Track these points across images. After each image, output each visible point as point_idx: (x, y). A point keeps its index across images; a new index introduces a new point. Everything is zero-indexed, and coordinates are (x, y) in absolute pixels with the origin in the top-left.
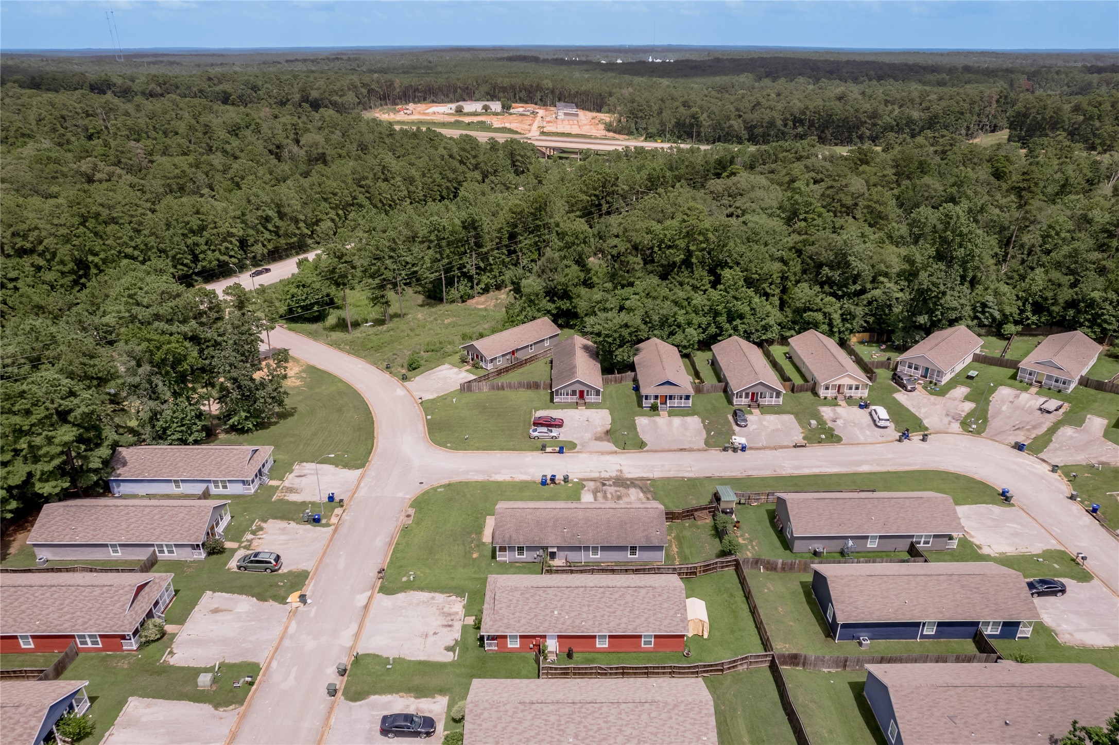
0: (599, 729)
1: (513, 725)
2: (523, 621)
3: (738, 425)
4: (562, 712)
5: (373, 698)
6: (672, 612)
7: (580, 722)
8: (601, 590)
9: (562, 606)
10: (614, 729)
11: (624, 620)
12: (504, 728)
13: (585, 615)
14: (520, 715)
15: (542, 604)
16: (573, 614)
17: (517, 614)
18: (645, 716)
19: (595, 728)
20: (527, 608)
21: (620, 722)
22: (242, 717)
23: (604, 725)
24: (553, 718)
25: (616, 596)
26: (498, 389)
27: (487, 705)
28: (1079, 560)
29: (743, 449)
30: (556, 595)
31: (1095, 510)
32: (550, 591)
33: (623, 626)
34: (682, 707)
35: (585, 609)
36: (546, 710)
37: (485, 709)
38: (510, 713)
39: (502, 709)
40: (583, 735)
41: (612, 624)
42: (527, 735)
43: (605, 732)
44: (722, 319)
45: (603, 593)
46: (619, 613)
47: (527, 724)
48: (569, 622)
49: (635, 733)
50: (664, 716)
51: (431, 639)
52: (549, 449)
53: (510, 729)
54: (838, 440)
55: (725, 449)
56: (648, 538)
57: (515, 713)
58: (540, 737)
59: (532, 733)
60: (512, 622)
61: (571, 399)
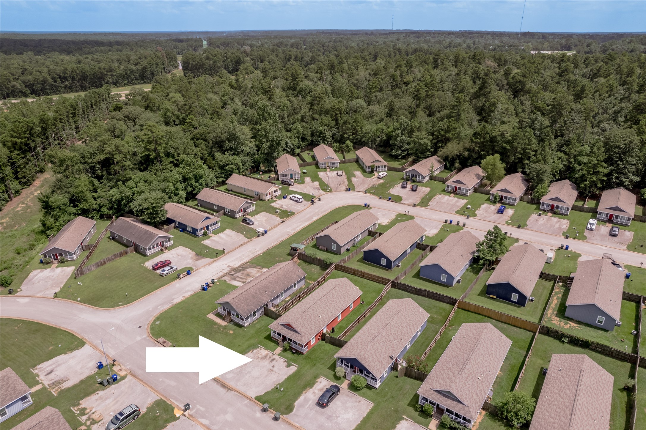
0: (397, 331)
1: (377, 352)
2: (313, 328)
3: (250, 225)
4: (383, 335)
5: (296, 403)
6: (352, 289)
7: (391, 334)
8: (325, 297)
9: (319, 312)
10: (400, 328)
11: (342, 302)
12: (376, 355)
13: (329, 310)
14: (375, 347)
15: (312, 317)
16: (326, 312)
17: (308, 327)
18: (402, 317)
19: (396, 332)
20: (309, 322)
21: (399, 324)
23: (397, 329)
24: (384, 339)
25: (331, 296)
27: (363, 353)
28: (407, 213)
29: (266, 232)
30: (313, 310)
31: (390, 199)
32: (309, 310)
33: (344, 305)
34: (407, 306)
35: (327, 308)
36: (379, 338)
37: (364, 354)
38: (372, 349)
39: (368, 349)
40: (396, 337)
41: (340, 307)
42: (383, 351)
43: (399, 331)
44: (193, 182)
45: (326, 298)
46: (338, 301)
47: (380, 348)
48: (327, 316)
49: (406, 324)
50: (406, 313)
51: (275, 369)
52: (181, 276)
53: (378, 354)
54: (293, 213)
55: (258, 236)
56: (298, 276)
57: (373, 347)
58: (387, 348)
59: (384, 349)
60: (310, 332)
61: (157, 249)
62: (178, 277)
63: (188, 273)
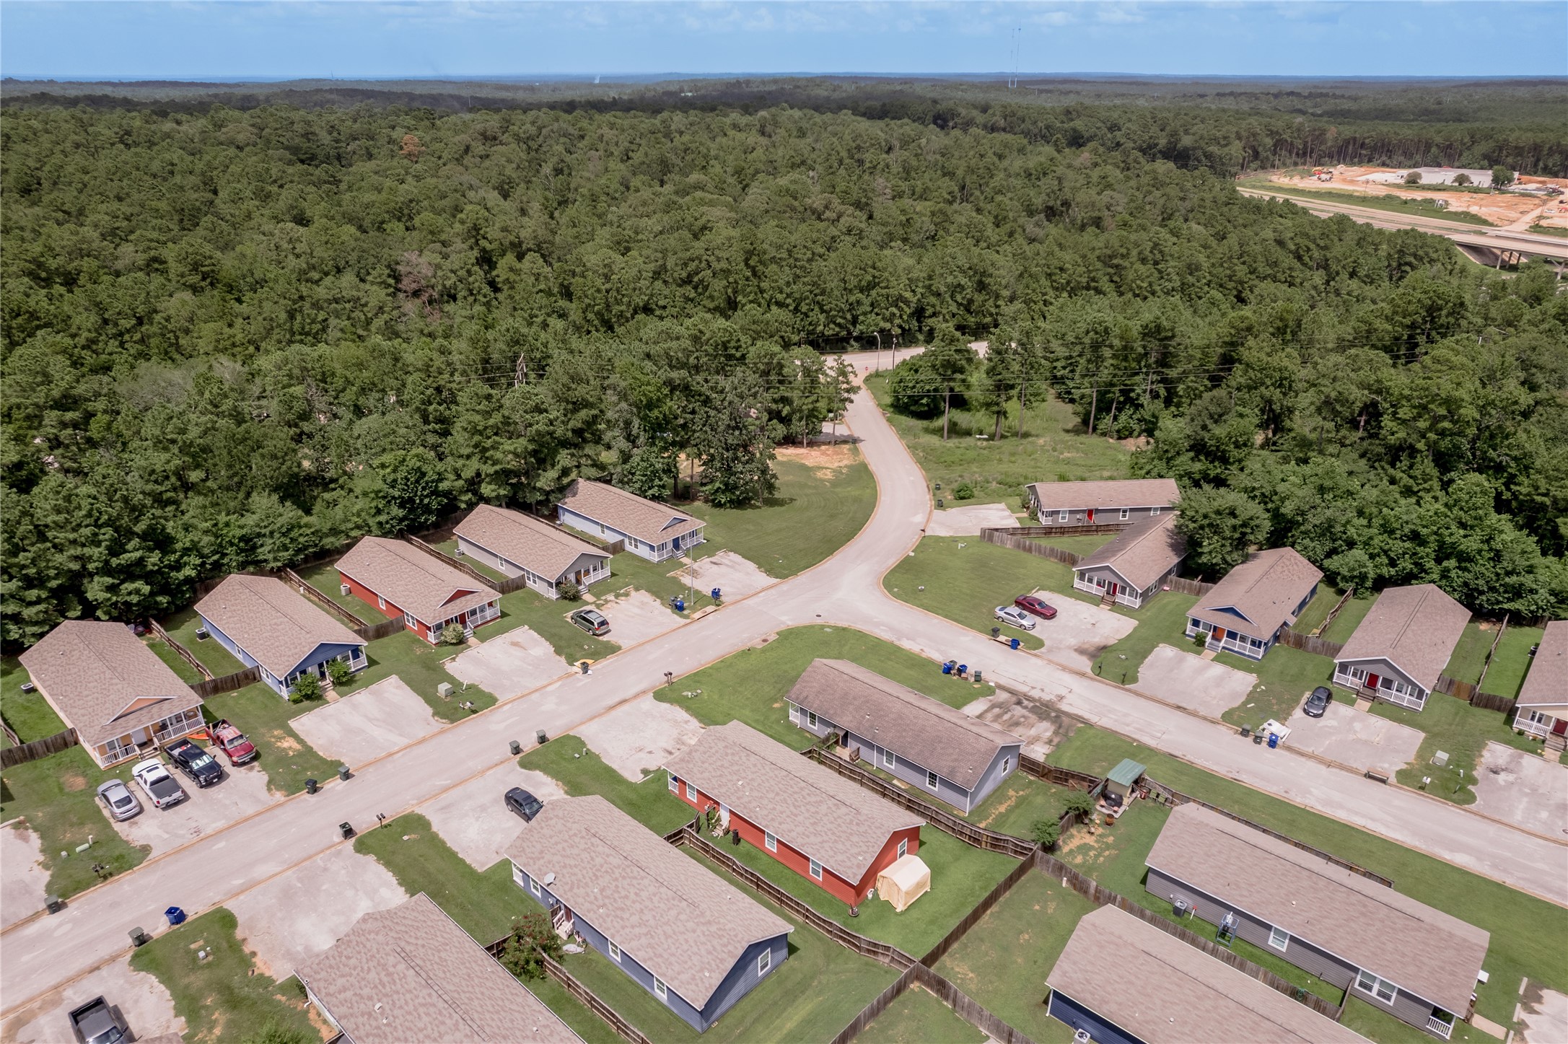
0: (626, 897)
1: (565, 845)
2: (706, 775)
3: (1306, 710)
4: (611, 859)
5: (537, 773)
6: (855, 850)
7: (616, 879)
8: (803, 784)
9: (752, 780)
10: (637, 906)
11: (800, 829)
12: (556, 844)
13: (765, 802)
14: (577, 840)
15: (736, 768)
16: (755, 794)
17: (706, 765)
18: (673, 912)
19: (623, 893)
20: (719, 763)
21: (648, 903)
22: (442, 732)
23: (632, 896)
24: (599, 860)
25: (813, 799)
26: (1024, 549)
27: (560, 814)
29: (1272, 744)
30: (755, 765)
32: (753, 758)
33: (793, 834)
34: (714, 928)
35: (771, 795)
36: (600, 849)
37: (557, 816)
38: (571, 833)
39: (569, 825)
40: (608, 892)
41: (784, 826)
42: (568, 861)
43: (628, 903)
45: (802, 789)
46: (800, 818)
47: (575, 851)
48: (746, 799)
49: (652, 922)
50: (690, 925)
51: (642, 755)
52: (1002, 638)
53: (559, 847)
54: (1466, 799)
55: (1245, 733)
56: (953, 771)
57: (575, 835)
58: (576, 870)
59: (573, 862)
60: (695, 770)
61: (1094, 589)
62: (995, 632)
63: (1014, 644)
